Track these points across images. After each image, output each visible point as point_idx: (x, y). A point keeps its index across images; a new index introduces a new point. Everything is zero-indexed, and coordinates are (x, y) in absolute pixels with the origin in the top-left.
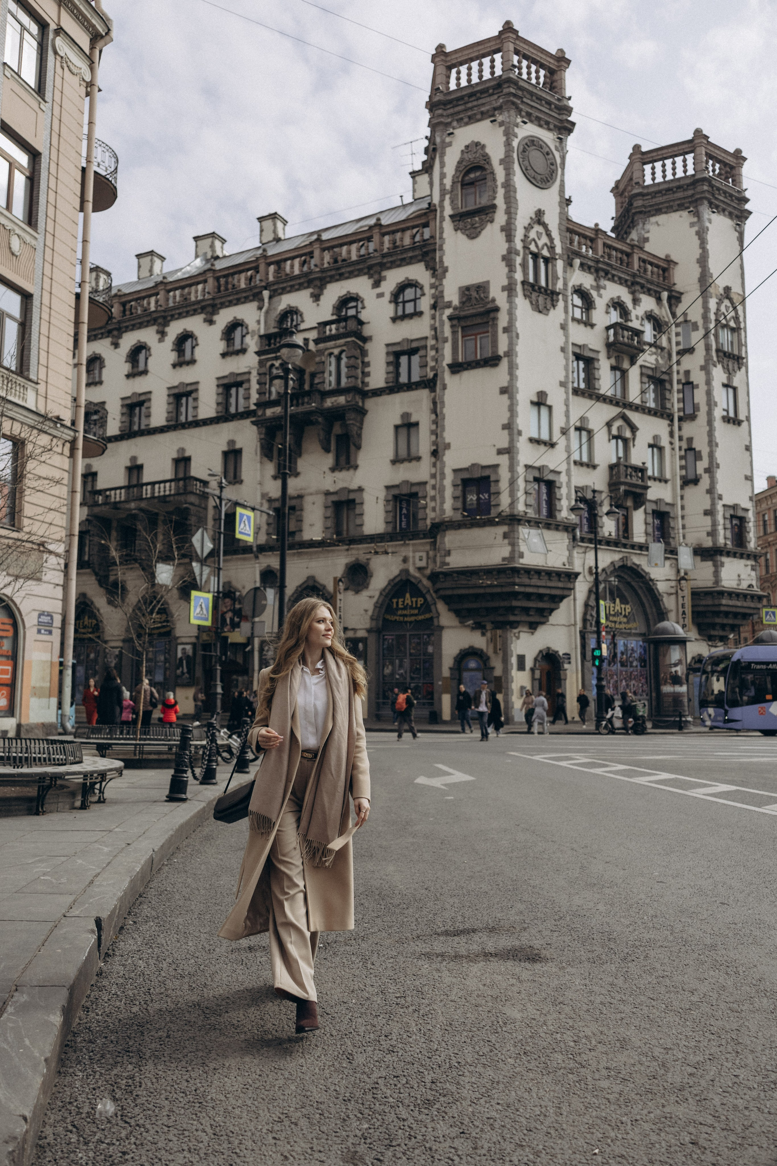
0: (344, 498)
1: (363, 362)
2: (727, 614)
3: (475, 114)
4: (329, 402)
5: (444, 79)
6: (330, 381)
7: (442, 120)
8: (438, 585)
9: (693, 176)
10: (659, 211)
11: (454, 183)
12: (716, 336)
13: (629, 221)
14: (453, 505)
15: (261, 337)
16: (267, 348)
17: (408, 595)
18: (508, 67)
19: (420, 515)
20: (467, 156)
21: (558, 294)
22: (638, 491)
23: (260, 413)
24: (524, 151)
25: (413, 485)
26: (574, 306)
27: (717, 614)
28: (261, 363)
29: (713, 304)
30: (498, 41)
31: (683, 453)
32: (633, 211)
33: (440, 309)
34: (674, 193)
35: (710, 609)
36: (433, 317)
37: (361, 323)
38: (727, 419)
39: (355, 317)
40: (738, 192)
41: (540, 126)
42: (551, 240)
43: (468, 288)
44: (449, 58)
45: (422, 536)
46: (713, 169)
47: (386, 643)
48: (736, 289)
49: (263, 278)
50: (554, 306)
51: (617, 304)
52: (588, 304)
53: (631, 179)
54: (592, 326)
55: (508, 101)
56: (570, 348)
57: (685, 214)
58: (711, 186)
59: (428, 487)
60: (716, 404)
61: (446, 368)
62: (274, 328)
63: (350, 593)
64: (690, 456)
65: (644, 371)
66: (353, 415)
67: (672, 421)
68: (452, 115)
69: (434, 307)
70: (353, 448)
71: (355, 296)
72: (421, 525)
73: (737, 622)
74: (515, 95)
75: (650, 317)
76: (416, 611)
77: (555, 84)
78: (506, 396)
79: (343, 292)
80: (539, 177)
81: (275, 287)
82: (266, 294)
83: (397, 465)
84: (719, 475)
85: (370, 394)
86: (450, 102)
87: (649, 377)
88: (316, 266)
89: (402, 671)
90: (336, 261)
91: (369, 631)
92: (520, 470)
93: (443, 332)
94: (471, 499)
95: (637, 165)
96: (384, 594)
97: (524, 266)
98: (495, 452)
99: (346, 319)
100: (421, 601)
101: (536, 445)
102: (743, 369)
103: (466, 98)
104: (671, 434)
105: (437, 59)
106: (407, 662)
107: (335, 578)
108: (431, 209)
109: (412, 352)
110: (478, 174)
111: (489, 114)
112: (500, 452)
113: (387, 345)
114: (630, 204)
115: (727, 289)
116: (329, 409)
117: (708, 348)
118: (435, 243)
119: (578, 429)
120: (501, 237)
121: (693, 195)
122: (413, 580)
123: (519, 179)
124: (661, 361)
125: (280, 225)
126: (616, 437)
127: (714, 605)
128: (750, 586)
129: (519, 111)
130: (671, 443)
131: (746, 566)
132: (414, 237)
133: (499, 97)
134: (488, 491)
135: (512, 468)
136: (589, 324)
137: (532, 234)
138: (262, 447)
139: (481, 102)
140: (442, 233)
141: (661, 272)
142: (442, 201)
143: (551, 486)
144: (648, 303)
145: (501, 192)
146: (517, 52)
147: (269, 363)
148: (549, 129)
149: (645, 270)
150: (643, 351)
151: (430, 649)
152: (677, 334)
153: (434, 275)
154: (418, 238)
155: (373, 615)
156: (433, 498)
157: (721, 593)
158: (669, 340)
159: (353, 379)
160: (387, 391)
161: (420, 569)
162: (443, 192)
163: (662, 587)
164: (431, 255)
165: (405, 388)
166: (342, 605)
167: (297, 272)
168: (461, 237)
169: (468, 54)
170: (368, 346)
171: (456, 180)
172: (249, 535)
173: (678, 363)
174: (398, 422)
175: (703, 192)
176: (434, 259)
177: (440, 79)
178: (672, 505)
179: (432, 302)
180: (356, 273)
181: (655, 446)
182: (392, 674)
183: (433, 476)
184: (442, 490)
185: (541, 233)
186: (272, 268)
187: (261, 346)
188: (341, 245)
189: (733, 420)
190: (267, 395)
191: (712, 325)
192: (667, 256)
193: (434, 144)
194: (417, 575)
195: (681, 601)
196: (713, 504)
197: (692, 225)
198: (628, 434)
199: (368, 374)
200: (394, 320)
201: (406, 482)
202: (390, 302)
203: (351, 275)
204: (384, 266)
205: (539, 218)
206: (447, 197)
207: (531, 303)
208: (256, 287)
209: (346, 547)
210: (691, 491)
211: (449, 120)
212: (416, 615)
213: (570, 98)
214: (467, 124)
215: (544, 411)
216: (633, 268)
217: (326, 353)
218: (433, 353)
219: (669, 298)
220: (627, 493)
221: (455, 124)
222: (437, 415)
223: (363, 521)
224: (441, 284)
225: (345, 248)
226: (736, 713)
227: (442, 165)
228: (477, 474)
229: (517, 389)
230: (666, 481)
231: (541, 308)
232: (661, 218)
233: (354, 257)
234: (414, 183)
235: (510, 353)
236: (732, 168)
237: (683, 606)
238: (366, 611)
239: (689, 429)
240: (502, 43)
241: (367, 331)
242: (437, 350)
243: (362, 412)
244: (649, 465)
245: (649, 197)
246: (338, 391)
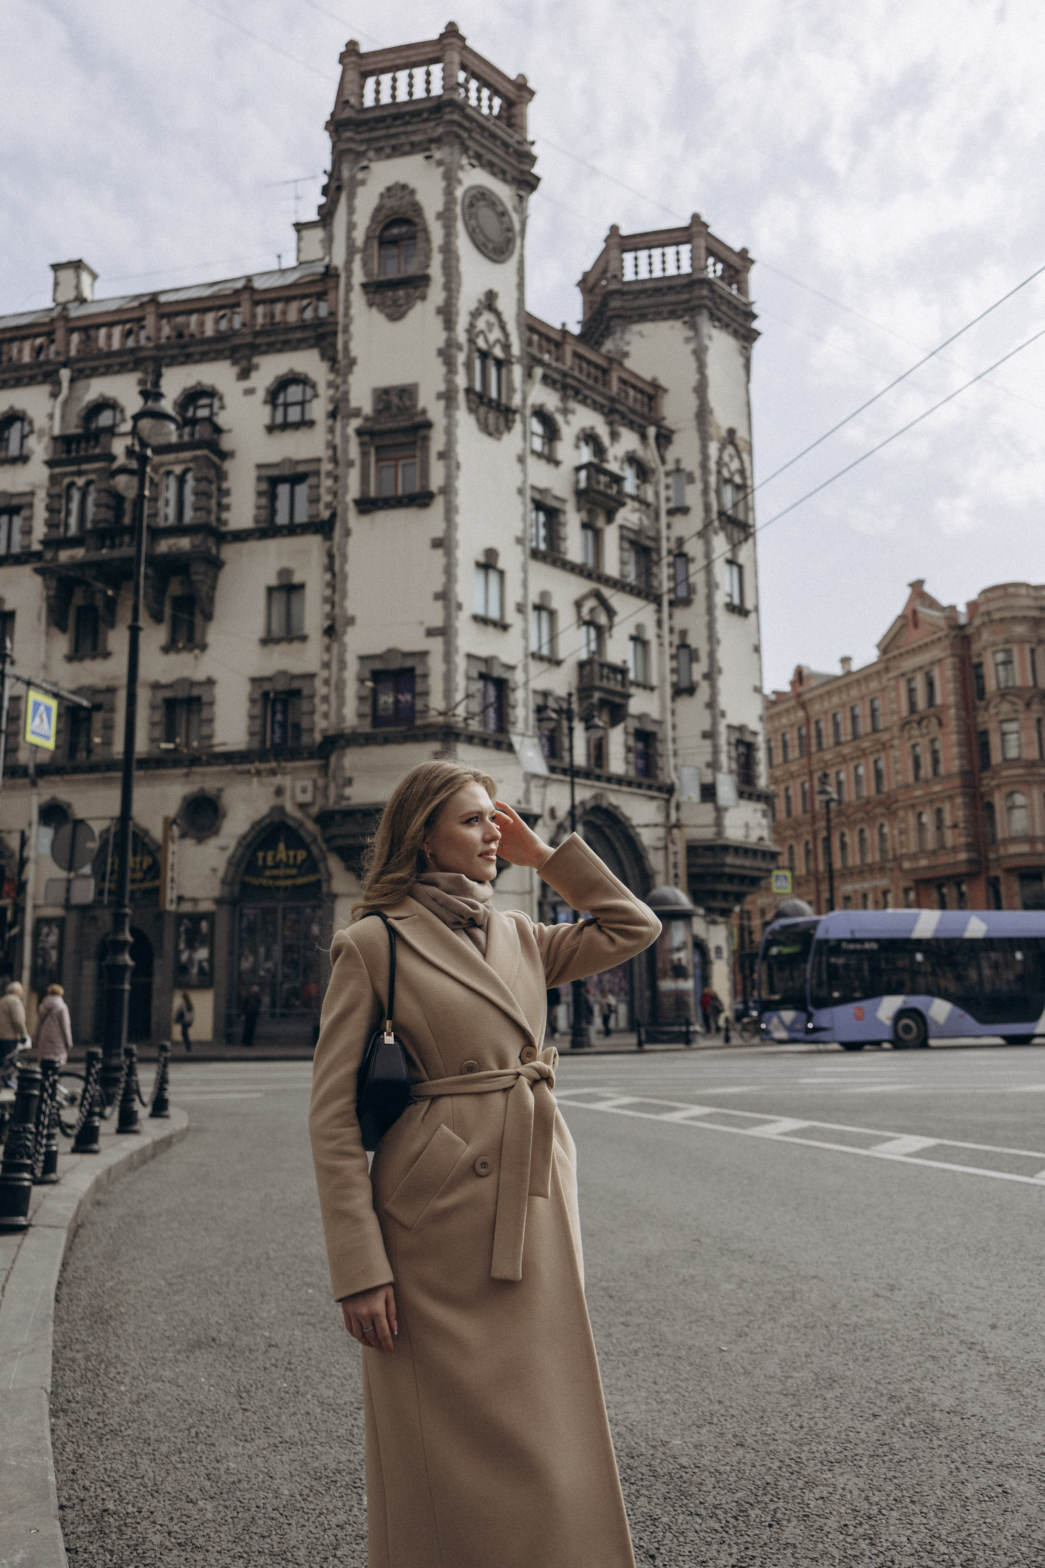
0: (181, 693)
1: (220, 489)
2: (731, 878)
3: (402, 145)
4: (164, 546)
5: (356, 89)
6: (168, 513)
7: (353, 146)
8: (333, 831)
9: (688, 275)
10: (643, 317)
11: (368, 238)
12: (718, 493)
13: (602, 327)
14: (358, 709)
15: (55, 439)
16: (64, 456)
17: (281, 847)
18: (450, 85)
19: (305, 724)
20: (389, 203)
21: (515, 412)
22: (618, 700)
23: (49, 555)
24: (471, 205)
25: (294, 677)
26: (533, 433)
27: (719, 877)
28: (54, 479)
29: (713, 448)
30: (438, 47)
31: (674, 651)
32: (610, 313)
33: (342, 418)
34: (665, 295)
35: (711, 870)
36: (331, 430)
37: (218, 430)
38: (732, 608)
39: (209, 420)
40: (746, 305)
41: (494, 174)
42: (506, 335)
43: (386, 391)
44: (364, 61)
45: (306, 755)
46: (714, 270)
47: (245, 920)
48: (742, 433)
49: (62, 349)
50: (509, 428)
51: (589, 438)
52: (551, 433)
53: (605, 271)
54: (557, 463)
55: (450, 132)
56: (529, 493)
57: (678, 324)
58: (712, 291)
59: (318, 683)
60: (717, 586)
61: (351, 505)
62: (77, 427)
63: (189, 843)
64: (684, 654)
65: (625, 533)
66: (202, 568)
67: (660, 605)
68: (369, 141)
69: (333, 415)
70: (198, 619)
71: (210, 390)
72: (305, 739)
73: (744, 889)
74: (461, 126)
75: (632, 459)
76: (294, 871)
77: (513, 121)
78: (440, 552)
79: (190, 382)
80: (491, 246)
81: (81, 365)
82: (65, 374)
83: (271, 646)
84: (723, 683)
85: (229, 538)
86: (365, 122)
87: (632, 543)
88: (148, 339)
89: (269, 965)
90: (180, 335)
91: (218, 901)
92: (461, 662)
93: (346, 451)
94: (386, 703)
95: (614, 253)
96: (244, 843)
97: (469, 366)
98: (422, 632)
99: (193, 422)
100: (301, 855)
101: (481, 627)
102: (750, 541)
103: (389, 121)
104: (659, 623)
105: (347, 60)
106: (277, 951)
107: (166, 820)
108: (329, 274)
109: (296, 479)
110: (404, 229)
111: (423, 147)
112: (431, 633)
113: (260, 466)
114: (604, 304)
115: (731, 432)
116: (164, 556)
117: (707, 508)
118: (336, 324)
119: (538, 608)
120: (437, 323)
121: (688, 301)
122: (290, 823)
123: (463, 244)
124: (646, 522)
125: (86, 278)
126: (589, 623)
127: (715, 865)
128: (761, 839)
129: (465, 149)
130: (659, 636)
131: (755, 810)
132: (302, 310)
133: (438, 125)
134: (412, 690)
135: (448, 657)
136: (551, 459)
137: (481, 324)
138: (50, 609)
139: (410, 128)
140: (348, 307)
141: (646, 400)
142: (349, 262)
143: (502, 686)
144: (629, 441)
145: (437, 260)
146: (464, 67)
147: (66, 481)
148: (505, 181)
149: (627, 395)
150: (623, 504)
151: (315, 929)
152: (668, 487)
153: (333, 369)
154: (308, 314)
155: (226, 876)
156: (326, 699)
157: (726, 848)
158: (657, 494)
159: (203, 514)
160: (257, 535)
161: (302, 806)
162: (351, 250)
163: (648, 837)
164: (329, 339)
165: (285, 532)
166: (176, 861)
167: (116, 345)
168: (377, 317)
169: (393, 60)
170: (228, 465)
171: (371, 234)
172: (47, 738)
173: (669, 526)
174: (273, 581)
175: (703, 298)
176: (334, 345)
177: (351, 87)
178: (660, 723)
179: (330, 407)
180: (212, 355)
181: (638, 640)
182: (254, 970)
183: (326, 665)
184: (340, 686)
185: (493, 324)
186: (75, 338)
187: (55, 451)
188: (190, 313)
189: (739, 610)
190: (62, 530)
191: (713, 479)
192: (654, 379)
193: (339, 179)
194: (298, 814)
195: (672, 859)
196: (714, 724)
197: (688, 340)
198: (603, 620)
199: (227, 508)
200: (271, 429)
201: (283, 673)
202: (265, 402)
203: (204, 357)
204: (256, 349)
205: (489, 301)
206: (358, 258)
207: (478, 420)
208: (47, 362)
209: (185, 770)
210: (685, 704)
211: (363, 148)
212: (293, 877)
213: (533, 143)
214: (389, 157)
215: (493, 577)
216: (610, 389)
217: (162, 470)
218: (329, 482)
219: (658, 437)
220: (603, 703)
221: (371, 154)
222: (334, 575)
223: (213, 730)
224: (345, 382)
225: (194, 318)
226: (823, 1017)
227: (351, 210)
228: (396, 664)
229: (457, 542)
230: (652, 689)
231: (491, 428)
232: (647, 328)
233: (209, 331)
234: (299, 239)
235: (447, 490)
236: (737, 271)
237: (675, 865)
238: (214, 870)
239: (683, 618)
240: (443, 49)
241: (226, 443)
242: (336, 479)
243: (217, 564)
244: (630, 664)
245: (630, 297)
246: (179, 530)
